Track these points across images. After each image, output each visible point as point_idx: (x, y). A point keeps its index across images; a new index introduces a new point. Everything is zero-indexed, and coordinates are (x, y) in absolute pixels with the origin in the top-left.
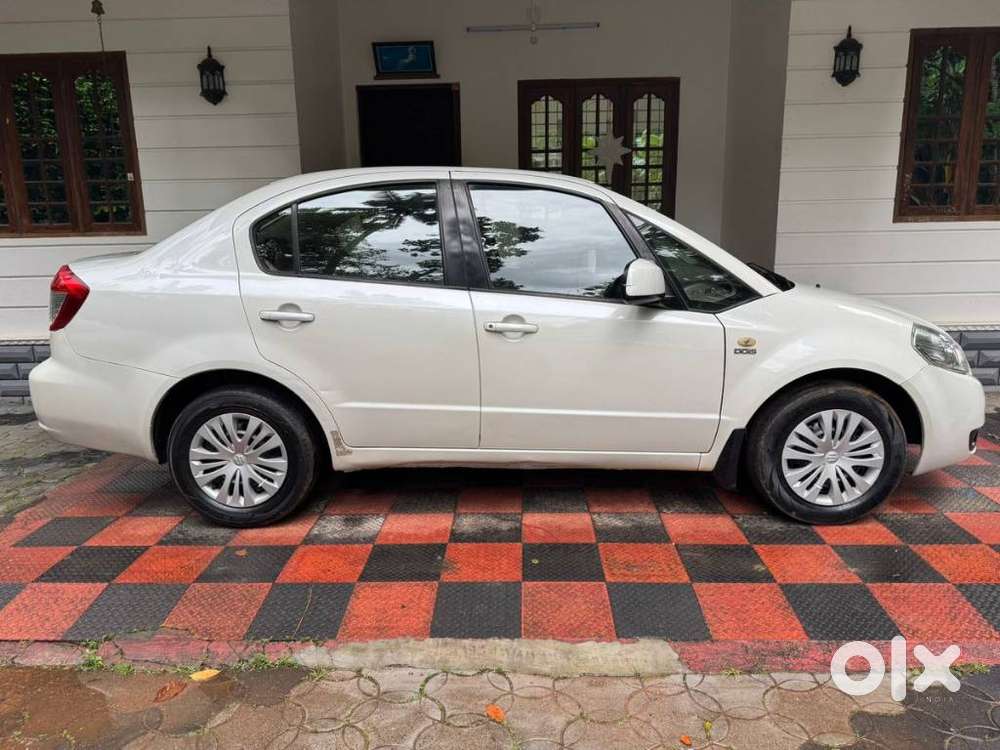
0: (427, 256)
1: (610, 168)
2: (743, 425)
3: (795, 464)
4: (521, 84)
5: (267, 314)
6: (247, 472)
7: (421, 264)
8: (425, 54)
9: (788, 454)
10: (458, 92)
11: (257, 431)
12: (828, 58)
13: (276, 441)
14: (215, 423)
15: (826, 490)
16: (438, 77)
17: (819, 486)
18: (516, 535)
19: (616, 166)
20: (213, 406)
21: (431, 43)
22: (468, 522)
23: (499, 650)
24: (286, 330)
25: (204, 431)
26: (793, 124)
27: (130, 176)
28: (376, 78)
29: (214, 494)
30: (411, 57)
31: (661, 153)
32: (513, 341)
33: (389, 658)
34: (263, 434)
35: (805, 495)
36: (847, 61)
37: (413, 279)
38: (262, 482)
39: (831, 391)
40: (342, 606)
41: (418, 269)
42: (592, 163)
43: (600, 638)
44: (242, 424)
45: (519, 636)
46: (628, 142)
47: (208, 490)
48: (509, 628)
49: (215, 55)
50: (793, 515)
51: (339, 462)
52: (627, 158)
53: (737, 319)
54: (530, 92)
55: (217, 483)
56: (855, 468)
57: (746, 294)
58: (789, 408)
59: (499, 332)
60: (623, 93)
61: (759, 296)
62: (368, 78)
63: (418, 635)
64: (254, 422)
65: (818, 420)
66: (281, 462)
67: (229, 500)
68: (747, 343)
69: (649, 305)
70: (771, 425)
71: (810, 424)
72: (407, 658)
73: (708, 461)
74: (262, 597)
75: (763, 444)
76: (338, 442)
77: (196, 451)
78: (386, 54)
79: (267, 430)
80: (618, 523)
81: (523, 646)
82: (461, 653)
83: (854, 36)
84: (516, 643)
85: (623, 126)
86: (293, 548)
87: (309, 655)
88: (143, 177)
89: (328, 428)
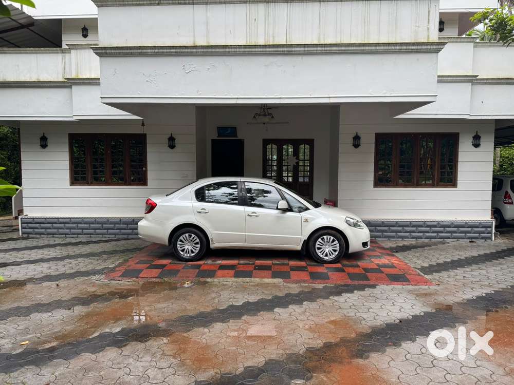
0: (231, 197)
1: (292, 166)
2: (306, 239)
3: (319, 249)
4: (264, 140)
5: (198, 211)
6: (190, 248)
7: (229, 199)
8: (234, 130)
9: (317, 246)
10: (244, 142)
11: (194, 238)
12: (351, 141)
13: (198, 240)
14: (184, 236)
15: (326, 255)
16: (237, 137)
17: (324, 254)
18: (254, 264)
19: (294, 166)
20: (183, 232)
21: (236, 128)
22: (242, 262)
23: (247, 279)
24: (201, 214)
25: (181, 238)
26: (341, 159)
27: (144, 169)
28: (218, 137)
29: (182, 253)
30: (229, 131)
31: (308, 162)
32: (254, 218)
33: (225, 280)
34: (195, 238)
35: (321, 256)
36: (357, 142)
37: (226, 203)
38: (194, 250)
39: (326, 231)
40: (215, 273)
41: (228, 200)
42: (286, 164)
43: (268, 278)
44: (190, 236)
45: (252, 277)
46: (298, 158)
47: (181, 252)
48: (250, 276)
49: (173, 136)
50: (319, 261)
51: (212, 246)
52: (298, 163)
53: (305, 214)
54: (266, 142)
55: (183, 251)
56: (333, 250)
57: (307, 209)
58: (316, 235)
59: (250, 216)
60: (296, 143)
61: (309, 209)
62: (215, 137)
63: (231, 277)
64: (193, 236)
65: (324, 238)
66: (199, 246)
67: (186, 255)
68: (306, 220)
69: (284, 211)
70: (312, 239)
71: (322, 239)
72: (229, 280)
73: (299, 248)
74: (197, 272)
75: (311, 243)
76: (212, 241)
77: (179, 243)
78: (221, 130)
79: (196, 238)
80: (278, 262)
81: (252, 279)
82: (240, 280)
83: (358, 135)
84: (251, 279)
85: (296, 153)
86: (201, 265)
87: (209, 280)
88: (148, 169)
89: (210, 237)
